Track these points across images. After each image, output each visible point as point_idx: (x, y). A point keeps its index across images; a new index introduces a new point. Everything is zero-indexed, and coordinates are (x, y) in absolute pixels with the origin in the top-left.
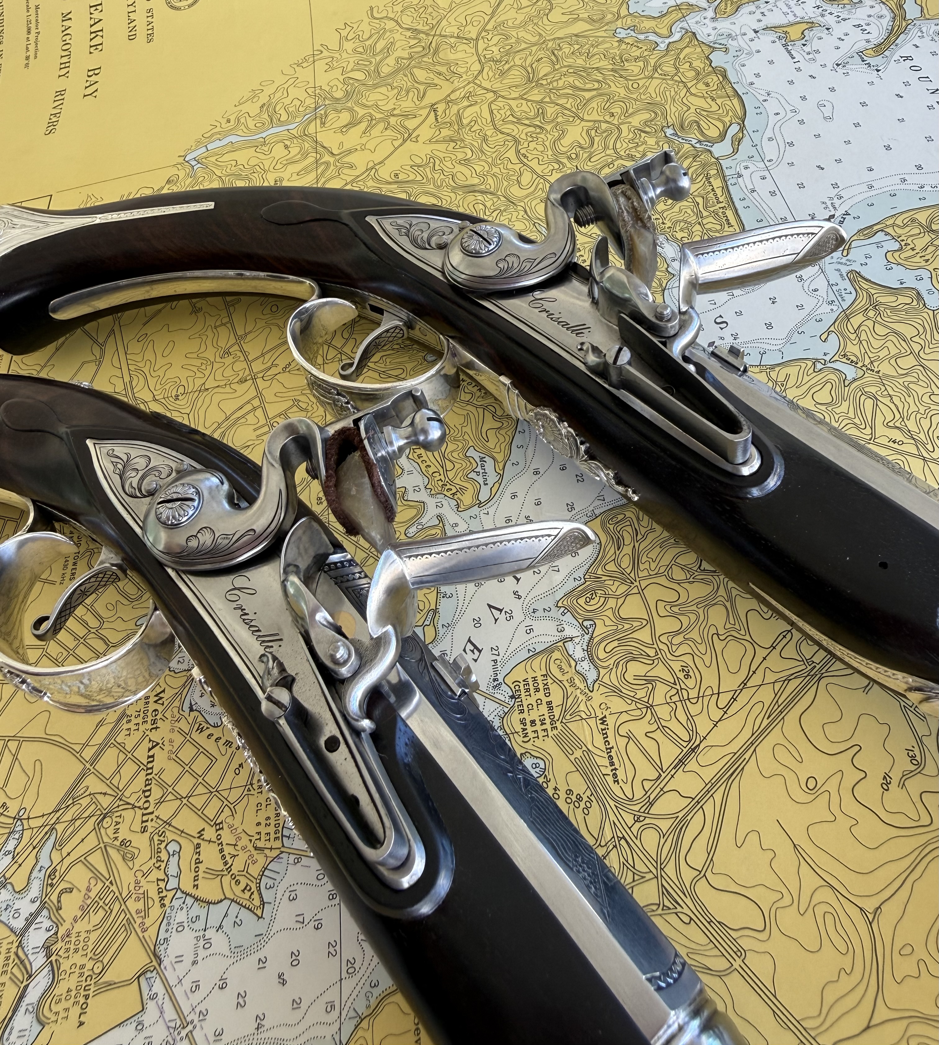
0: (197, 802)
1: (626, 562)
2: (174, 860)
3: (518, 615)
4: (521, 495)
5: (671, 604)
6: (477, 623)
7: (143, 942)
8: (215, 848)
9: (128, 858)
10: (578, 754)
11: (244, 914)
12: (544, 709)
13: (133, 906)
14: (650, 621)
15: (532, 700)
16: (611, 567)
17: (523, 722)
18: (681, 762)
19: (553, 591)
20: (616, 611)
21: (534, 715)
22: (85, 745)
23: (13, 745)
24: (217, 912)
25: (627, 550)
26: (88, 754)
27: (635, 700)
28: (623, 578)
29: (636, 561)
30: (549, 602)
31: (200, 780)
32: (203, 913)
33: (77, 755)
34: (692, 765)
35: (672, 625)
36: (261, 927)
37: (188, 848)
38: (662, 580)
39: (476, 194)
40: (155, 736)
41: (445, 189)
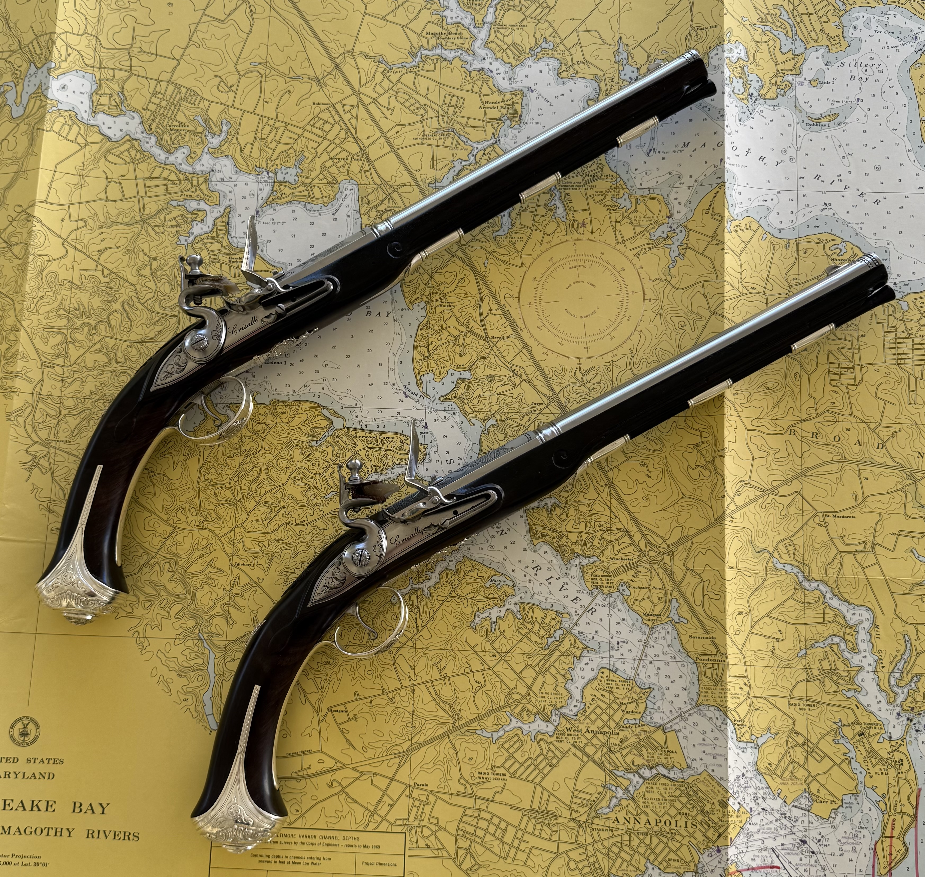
0: (612, 712)
1: (554, 535)
2: (630, 721)
3: (566, 580)
4: (514, 568)
5: (575, 523)
6: (566, 596)
7: (654, 731)
8: (629, 705)
9: (626, 739)
10: (621, 570)
11: (651, 695)
12: (604, 578)
13: (643, 736)
14: (580, 532)
15: (600, 582)
16: (555, 540)
17: (607, 587)
18: (630, 537)
19: (560, 565)
20: (573, 543)
21: (605, 582)
22: (582, 760)
23: (576, 793)
24: (650, 705)
25: (549, 532)
26: (585, 759)
27: (606, 546)
28: (561, 537)
29: (555, 531)
30: (564, 567)
31: (604, 711)
32: (649, 710)
33: (585, 763)
34: (632, 533)
35: (583, 525)
36: (656, 688)
37: (628, 716)
38: (565, 523)
40: (584, 730)
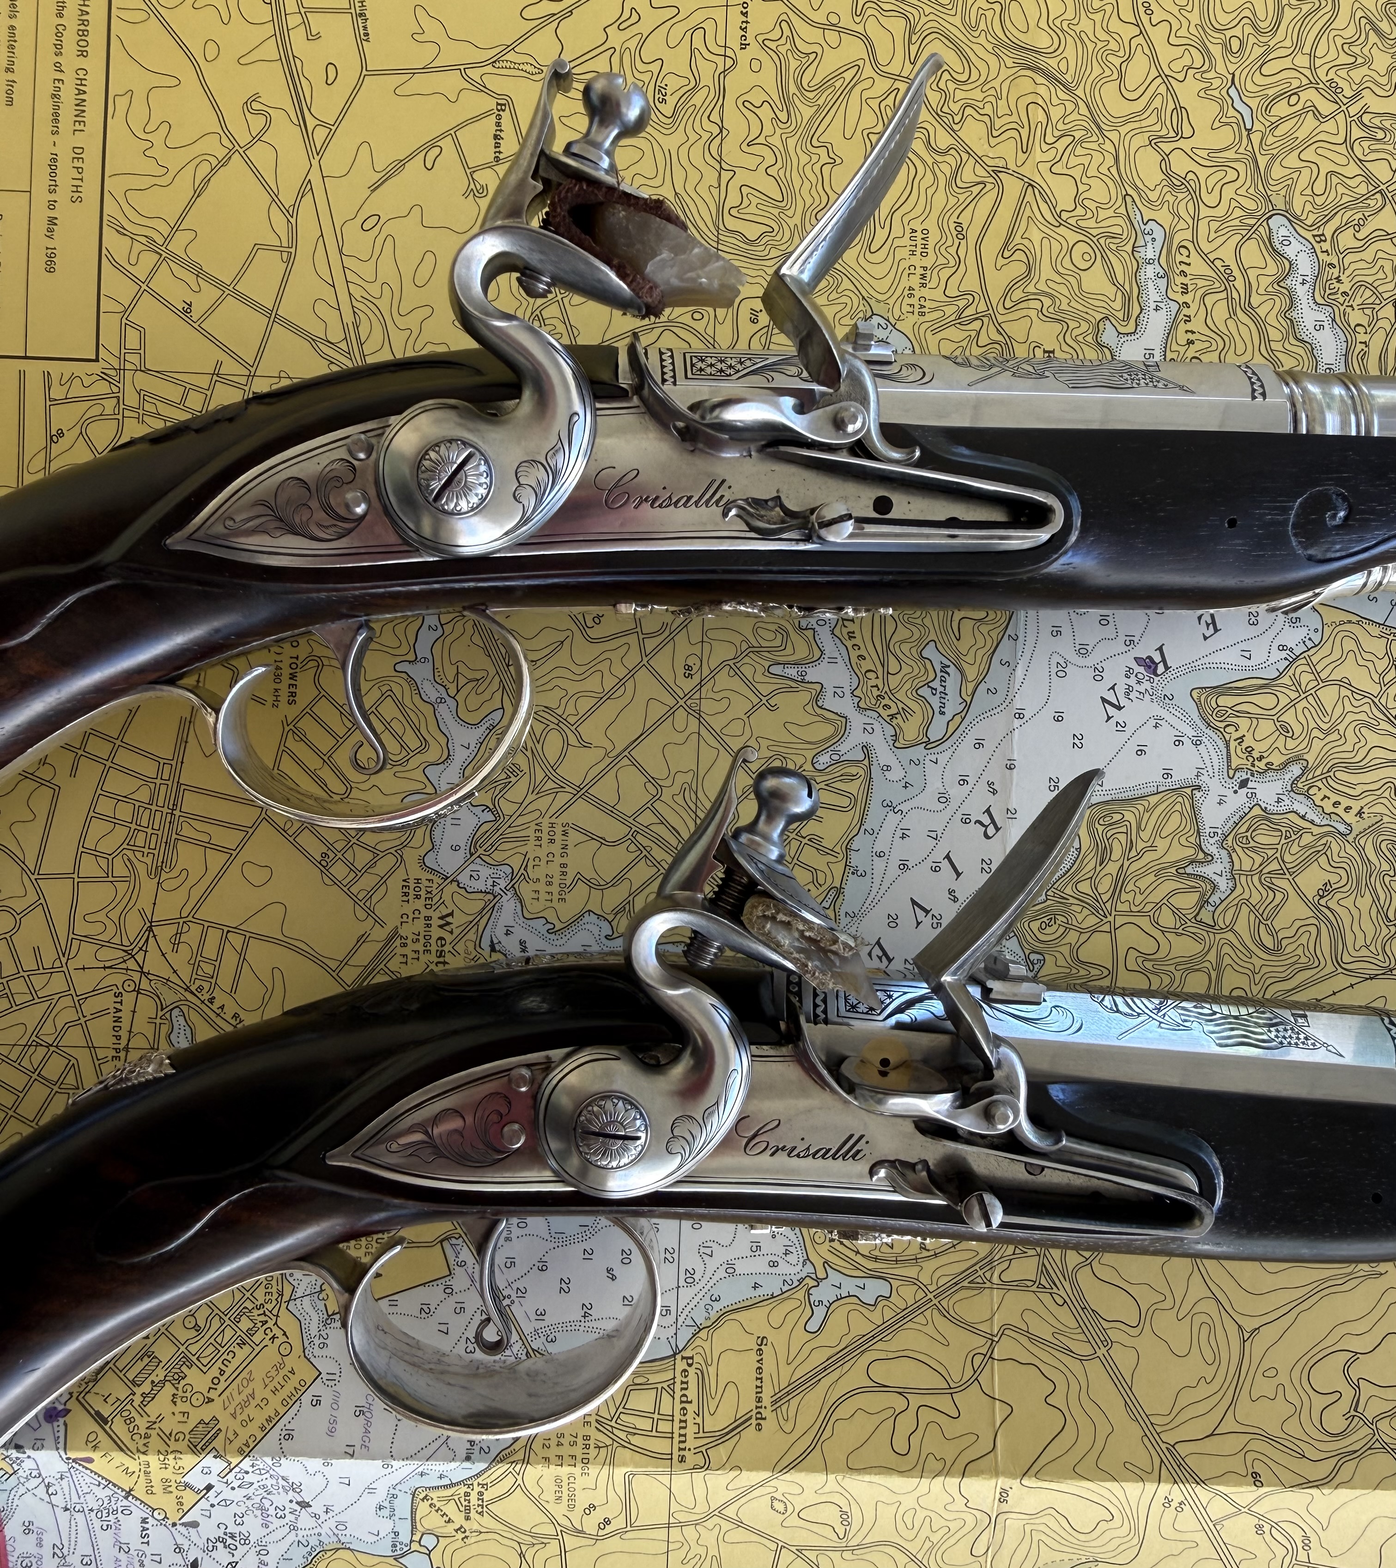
1: (1105, 885)
4: (989, 746)
6: (893, 921)
14: (1112, 972)
16: (1085, 887)
20: (1075, 949)
25: (1112, 868)
28: (1096, 906)
29: (1118, 886)
38: (1144, 922)
39: (1040, 80)
41: (982, 40)
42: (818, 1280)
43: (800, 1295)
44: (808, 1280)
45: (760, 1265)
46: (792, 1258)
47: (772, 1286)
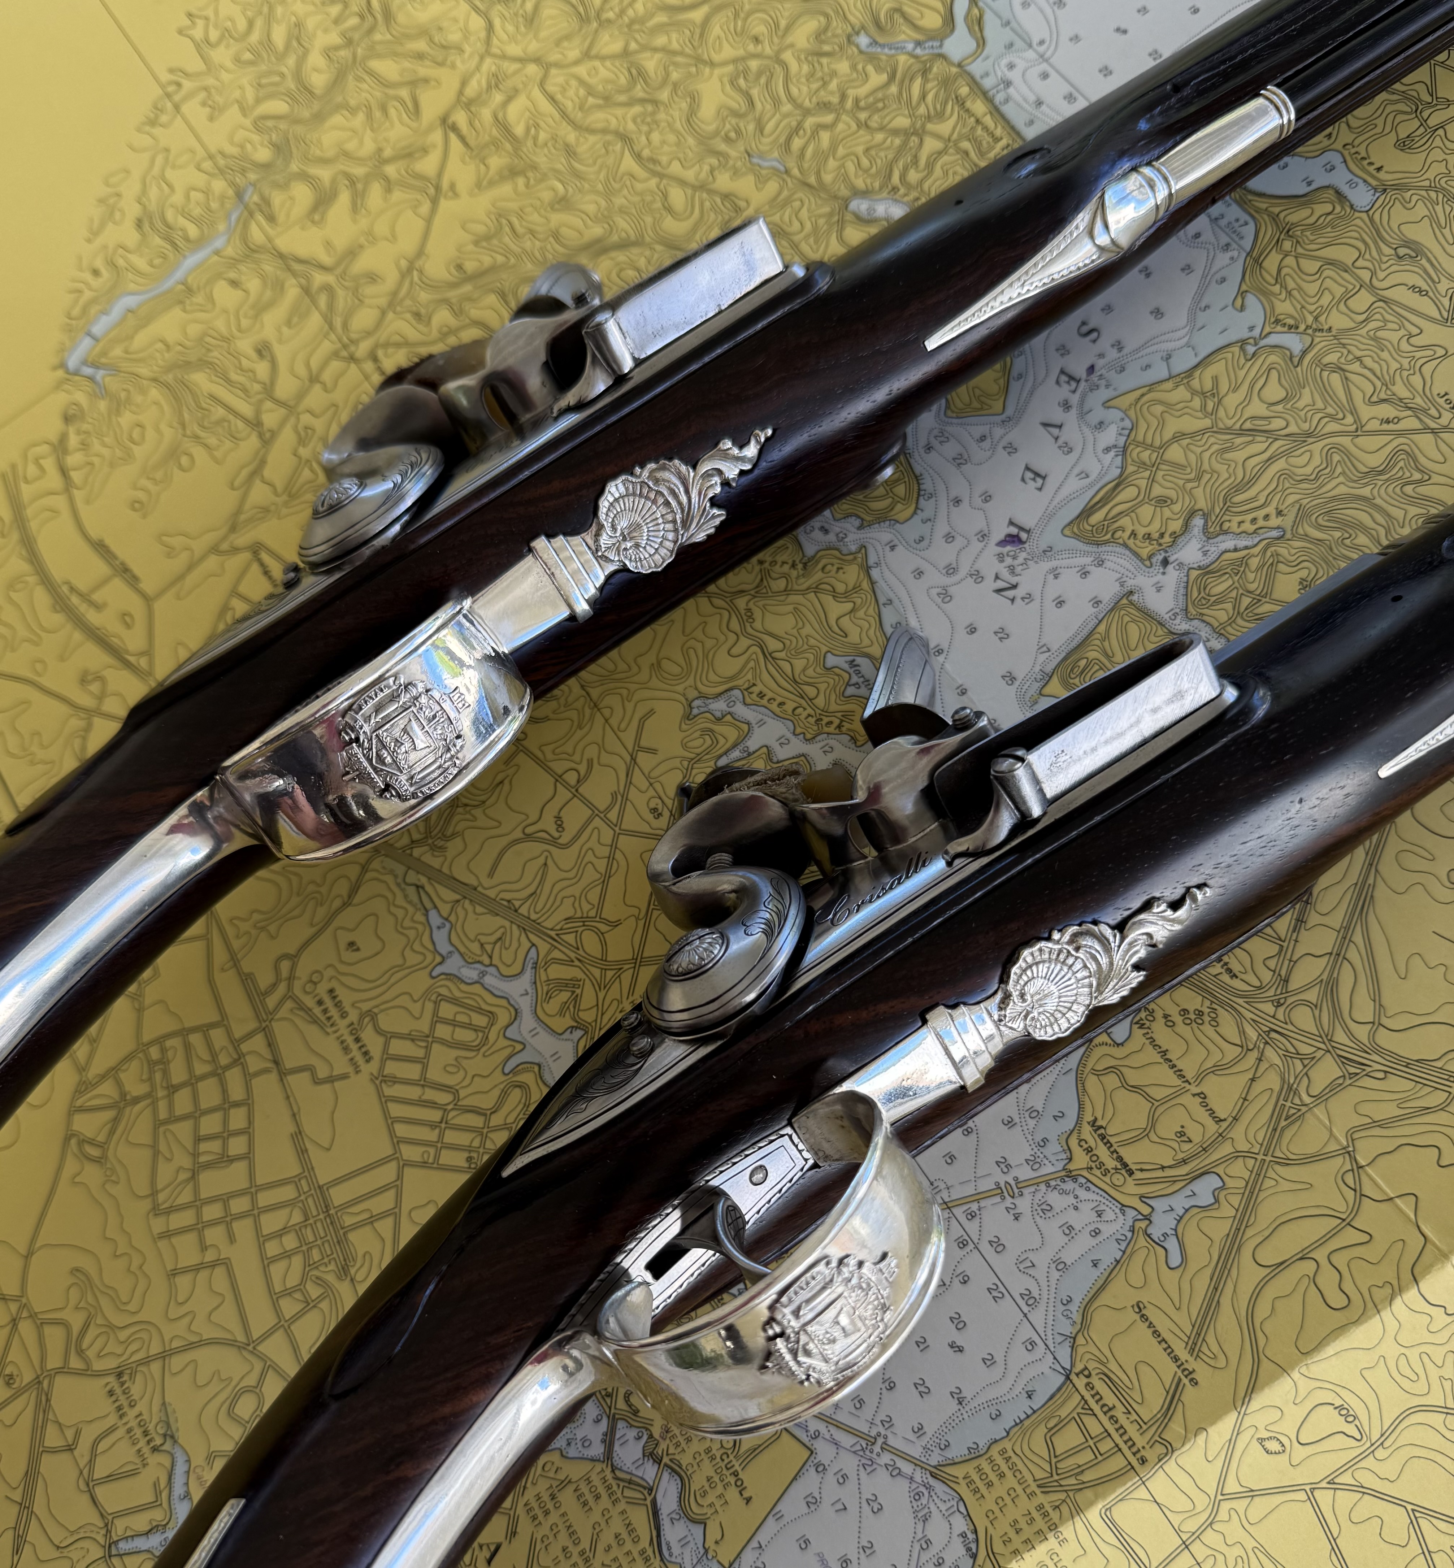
42: (1147, 1218)
43: (1142, 1241)
44: (1138, 1225)
45: (1084, 1242)
46: (1109, 1215)
47: (1110, 1253)
